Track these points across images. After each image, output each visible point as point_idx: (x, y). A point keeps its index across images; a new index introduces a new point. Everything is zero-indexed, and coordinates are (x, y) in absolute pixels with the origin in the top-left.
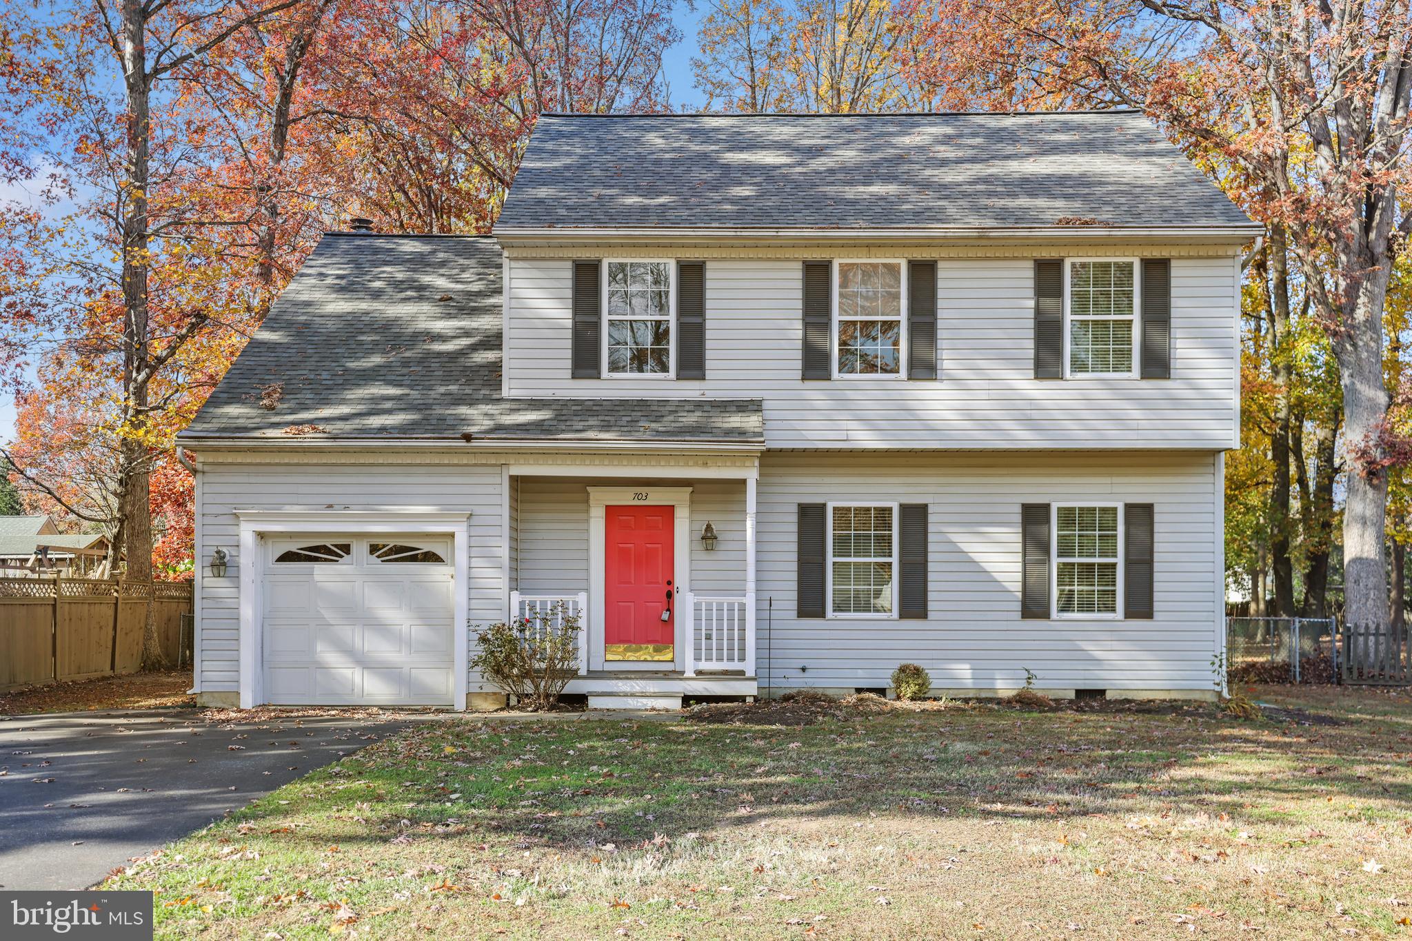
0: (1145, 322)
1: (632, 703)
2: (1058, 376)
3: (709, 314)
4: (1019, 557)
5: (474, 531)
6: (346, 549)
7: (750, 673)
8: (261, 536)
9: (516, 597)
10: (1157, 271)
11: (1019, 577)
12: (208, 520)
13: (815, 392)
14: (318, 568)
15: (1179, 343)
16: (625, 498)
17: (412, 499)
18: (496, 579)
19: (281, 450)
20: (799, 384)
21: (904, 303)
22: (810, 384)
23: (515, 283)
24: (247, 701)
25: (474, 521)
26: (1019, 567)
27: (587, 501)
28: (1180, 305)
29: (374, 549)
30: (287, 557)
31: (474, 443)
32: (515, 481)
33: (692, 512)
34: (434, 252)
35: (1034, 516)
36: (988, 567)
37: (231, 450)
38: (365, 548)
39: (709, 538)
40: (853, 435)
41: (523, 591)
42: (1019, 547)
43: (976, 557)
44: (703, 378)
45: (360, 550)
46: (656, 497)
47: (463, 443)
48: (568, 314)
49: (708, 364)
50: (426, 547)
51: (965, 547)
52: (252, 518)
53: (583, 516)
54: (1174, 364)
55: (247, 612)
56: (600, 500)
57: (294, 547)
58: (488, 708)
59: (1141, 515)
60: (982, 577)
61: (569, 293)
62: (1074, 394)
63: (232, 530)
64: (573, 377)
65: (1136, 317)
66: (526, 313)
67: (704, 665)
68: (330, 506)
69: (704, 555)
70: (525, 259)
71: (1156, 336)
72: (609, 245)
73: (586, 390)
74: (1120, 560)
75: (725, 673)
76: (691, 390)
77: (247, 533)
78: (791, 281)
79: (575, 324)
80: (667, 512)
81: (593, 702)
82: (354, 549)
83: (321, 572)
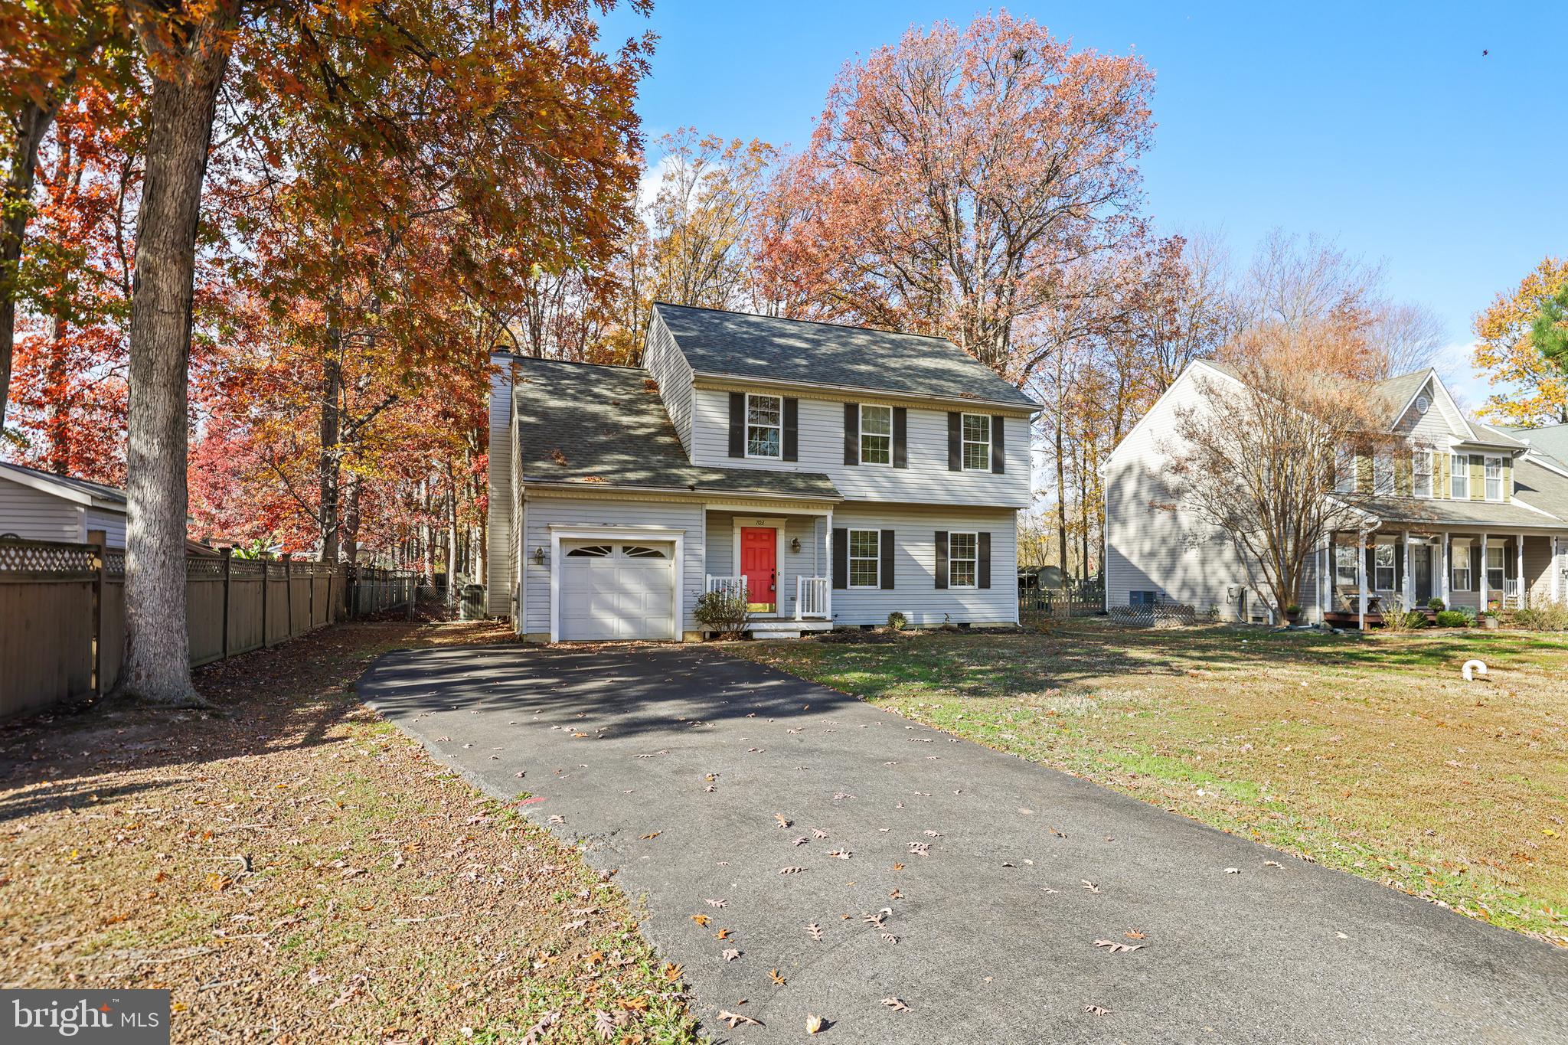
0: (994, 445)
1: (775, 635)
2: (958, 469)
3: (799, 427)
4: (934, 558)
5: (687, 540)
6: (609, 549)
7: (829, 618)
8: (562, 540)
9: (709, 578)
10: (998, 422)
11: (934, 568)
12: (532, 530)
13: (850, 472)
14: (594, 560)
15: (1007, 457)
16: (752, 523)
17: (653, 521)
18: (698, 568)
19: (584, 491)
20: (843, 467)
21: (891, 428)
22: (848, 467)
23: (699, 402)
24: (555, 637)
25: (687, 535)
26: (934, 563)
27: (732, 524)
28: (1008, 439)
29: (625, 549)
30: (572, 554)
31: (696, 492)
32: (708, 512)
33: (786, 532)
34: (587, 373)
35: (940, 537)
36: (920, 563)
37: (553, 489)
38: (620, 549)
39: (795, 547)
40: (868, 494)
41: (713, 574)
42: (934, 553)
43: (915, 558)
44: (796, 460)
45: (617, 550)
46: (768, 523)
47: (689, 491)
48: (728, 421)
49: (799, 454)
50: (655, 549)
51: (911, 553)
52: (559, 530)
53: (729, 532)
54: (1006, 467)
55: (555, 585)
56: (739, 523)
57: (578, 547)
58: (694, 640)
59: (985, 538)
60: (917, 568)
61: (728, 410)
62: (967, 479)
63: (546, 537)
64: (730, 456)
65: (990, 443)
66: (704, 419)
67: (806, 614)
68: (605, 524)
69: (791, 555)
70: (704, 389)
71: (998, 452)
72: (751, 386)
73: (736, 464)
74: (976, 560)
75: (813, 618)
76: (789, 467)
77: (555, 538)
78: (838, 413)
79: (731, 426)
80: (773, 532)
81: (756, 635)
82: (614, 549)
83: (595, 561)
